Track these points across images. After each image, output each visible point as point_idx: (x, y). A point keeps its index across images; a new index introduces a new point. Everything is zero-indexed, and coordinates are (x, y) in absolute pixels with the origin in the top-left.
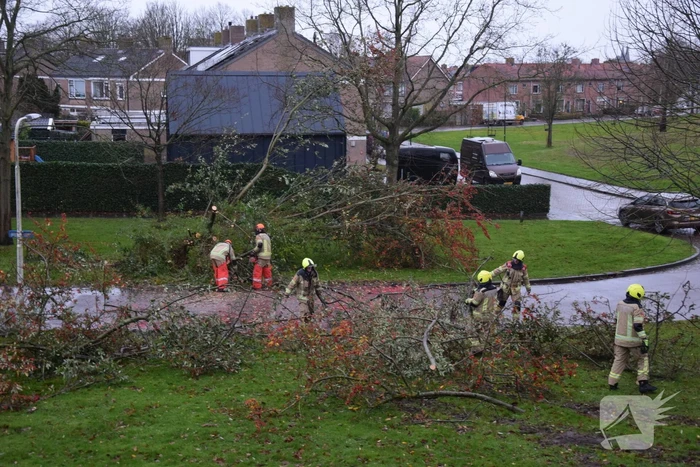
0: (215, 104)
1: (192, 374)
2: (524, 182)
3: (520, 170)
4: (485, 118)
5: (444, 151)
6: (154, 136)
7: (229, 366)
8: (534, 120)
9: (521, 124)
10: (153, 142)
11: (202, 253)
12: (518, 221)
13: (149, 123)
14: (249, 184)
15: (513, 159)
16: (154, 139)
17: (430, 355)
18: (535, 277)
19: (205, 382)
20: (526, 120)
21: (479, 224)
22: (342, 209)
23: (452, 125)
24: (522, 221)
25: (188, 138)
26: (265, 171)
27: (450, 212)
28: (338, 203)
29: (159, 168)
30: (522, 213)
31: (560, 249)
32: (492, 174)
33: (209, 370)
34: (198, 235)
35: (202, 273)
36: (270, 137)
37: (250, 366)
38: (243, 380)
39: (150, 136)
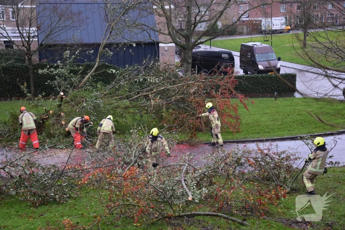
0: (68, 23)
1: (34, 205)
2: (282, 72)
3: (279, 64)
4: (263, 28)
5: (225, 53)
6: (26, 46)
7: (60, 198)
8: (298, 30)
9: (288, 32)
10: (25, 49)
11: (53, 124)
12: (273, 99)
13: (22, 36)
14: (87, 77)
15: (274, 56)
16: (26, 48)
17: (187, 190)
18: (277, 136)
19: (42, 209)
20: (292, 29)
21: (241, 101)
22: (149, 93)
23: (241, 34)
24: (276, 99)
25: (50, 46)
26: (96, 68)
27: (222, 94)
28: (148, 88)
29: (30, 67)
30: (276, 93)
31: (299, 118)
32: (261, 67)
33: (45, 201)
34: (51, 112)
35: (54, 137)
36: (99, 45)
37: (75, 199)
38: (67, 208)
39: (23, 46)
